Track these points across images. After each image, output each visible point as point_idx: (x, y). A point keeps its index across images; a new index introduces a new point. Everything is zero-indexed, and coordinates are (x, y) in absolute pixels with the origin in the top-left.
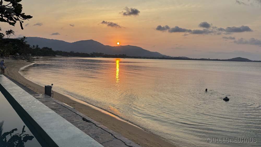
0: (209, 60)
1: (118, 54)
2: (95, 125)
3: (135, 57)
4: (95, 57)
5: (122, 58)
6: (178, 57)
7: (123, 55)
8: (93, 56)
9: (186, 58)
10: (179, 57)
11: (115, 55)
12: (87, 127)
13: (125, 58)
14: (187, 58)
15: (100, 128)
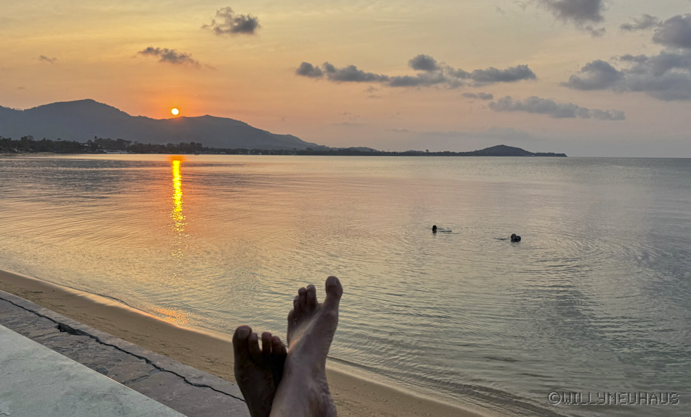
0: (428, 154)
1: (176, 143)
2: (98, 340)
3: (229, 150)
4: (102, 152)
5: (187, 153)
6: (348, 149)
7: (193, 143)
8: (94, 148)
9: (369, 151)
10: (352, 148)
11: (168, 144)
12: (71, 347)
13: (198, 154)
14: (372, 150)
15: (113, 348)
